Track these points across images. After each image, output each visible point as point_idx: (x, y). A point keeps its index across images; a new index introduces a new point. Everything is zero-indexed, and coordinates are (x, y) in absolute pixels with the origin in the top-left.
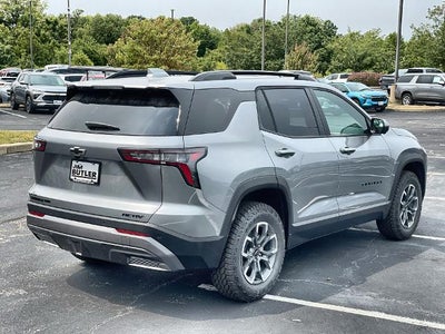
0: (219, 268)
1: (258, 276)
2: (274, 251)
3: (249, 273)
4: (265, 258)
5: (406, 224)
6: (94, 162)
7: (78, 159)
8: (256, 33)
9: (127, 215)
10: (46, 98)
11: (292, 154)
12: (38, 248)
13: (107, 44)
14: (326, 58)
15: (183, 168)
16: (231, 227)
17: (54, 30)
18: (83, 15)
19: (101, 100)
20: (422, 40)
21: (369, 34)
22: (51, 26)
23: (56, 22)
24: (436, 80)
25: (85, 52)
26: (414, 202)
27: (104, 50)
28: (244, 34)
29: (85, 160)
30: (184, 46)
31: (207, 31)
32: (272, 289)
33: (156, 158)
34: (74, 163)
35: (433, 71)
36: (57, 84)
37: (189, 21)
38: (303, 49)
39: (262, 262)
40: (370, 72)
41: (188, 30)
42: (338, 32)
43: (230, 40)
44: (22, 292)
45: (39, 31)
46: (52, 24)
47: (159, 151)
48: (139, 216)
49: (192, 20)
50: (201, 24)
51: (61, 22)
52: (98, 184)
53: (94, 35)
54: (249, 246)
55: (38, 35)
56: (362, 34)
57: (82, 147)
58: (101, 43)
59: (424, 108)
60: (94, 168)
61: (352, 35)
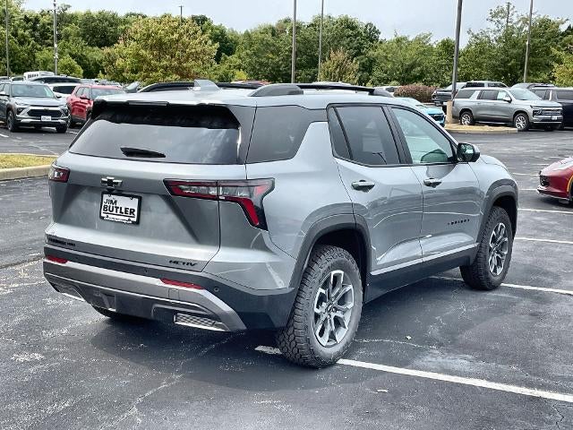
0: (287, 327)
1: (332, 336)
2: (350, 305)
3: (321, 334)
4: (339, 314)
5: (495, 271)
6: (132, 197)
7: (110, 192)
8: (283, 36)
9: (176, 262)
10: (32, 113)
11: (370, 187)
12: (49, 301)
13: (100, 47)
14: (367, 67)
15: (246, 204)
16: (302, 277)
17: (34, 29)
18: (70, 11)
19: (139, 119)
20: (481, 48)
21: (418, 40)
22: (31, 24)
23: (37, 20)
24: (501, 95)
25: (73, 56)
26: (504, 243)
27: (97, 54)
28: (269, 37)
29: (120, 193)
30: (199, 50)
31: (223, 33)
32: (348, 352)
33: (213, 192)
34: (106, 197)
35: (496, 85)
36: (44, 96)
37: (201, 20)
38: (340, 56)
39: (336, 319)
40: (420, 85)
41: (204, 32)
42: (381, 37)
43: (251, 45)
44: (38, 356)
45: (16, 30)
46: (32, 22)
47: (216, 184)
48: (191, 264)
49: (204, 19)
50: (216, 24)
51: (44, 20)
52: (137, 223)
53: (84, 36)
54: (322, 299)
55: (15, 35)
56: (410, 39)
57: (117, 178)
58: (92, 46)
59: (487, 128)
60: (133, 204)
61: (398, 41)
